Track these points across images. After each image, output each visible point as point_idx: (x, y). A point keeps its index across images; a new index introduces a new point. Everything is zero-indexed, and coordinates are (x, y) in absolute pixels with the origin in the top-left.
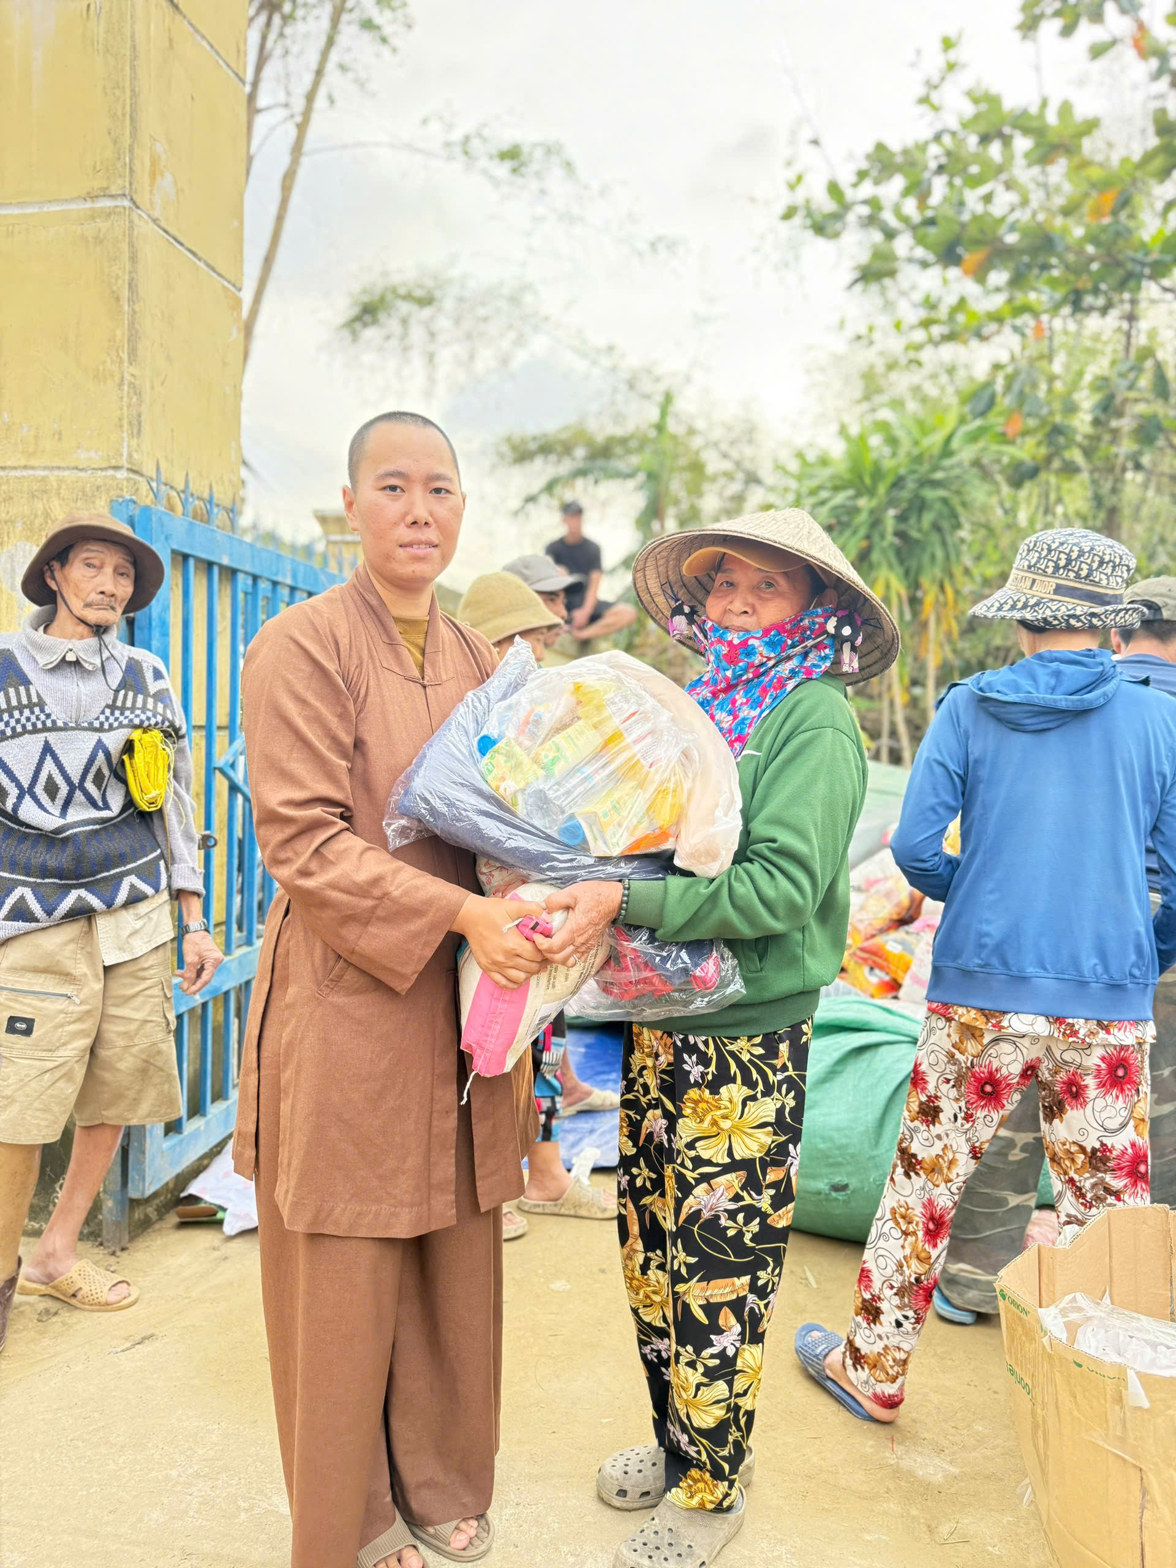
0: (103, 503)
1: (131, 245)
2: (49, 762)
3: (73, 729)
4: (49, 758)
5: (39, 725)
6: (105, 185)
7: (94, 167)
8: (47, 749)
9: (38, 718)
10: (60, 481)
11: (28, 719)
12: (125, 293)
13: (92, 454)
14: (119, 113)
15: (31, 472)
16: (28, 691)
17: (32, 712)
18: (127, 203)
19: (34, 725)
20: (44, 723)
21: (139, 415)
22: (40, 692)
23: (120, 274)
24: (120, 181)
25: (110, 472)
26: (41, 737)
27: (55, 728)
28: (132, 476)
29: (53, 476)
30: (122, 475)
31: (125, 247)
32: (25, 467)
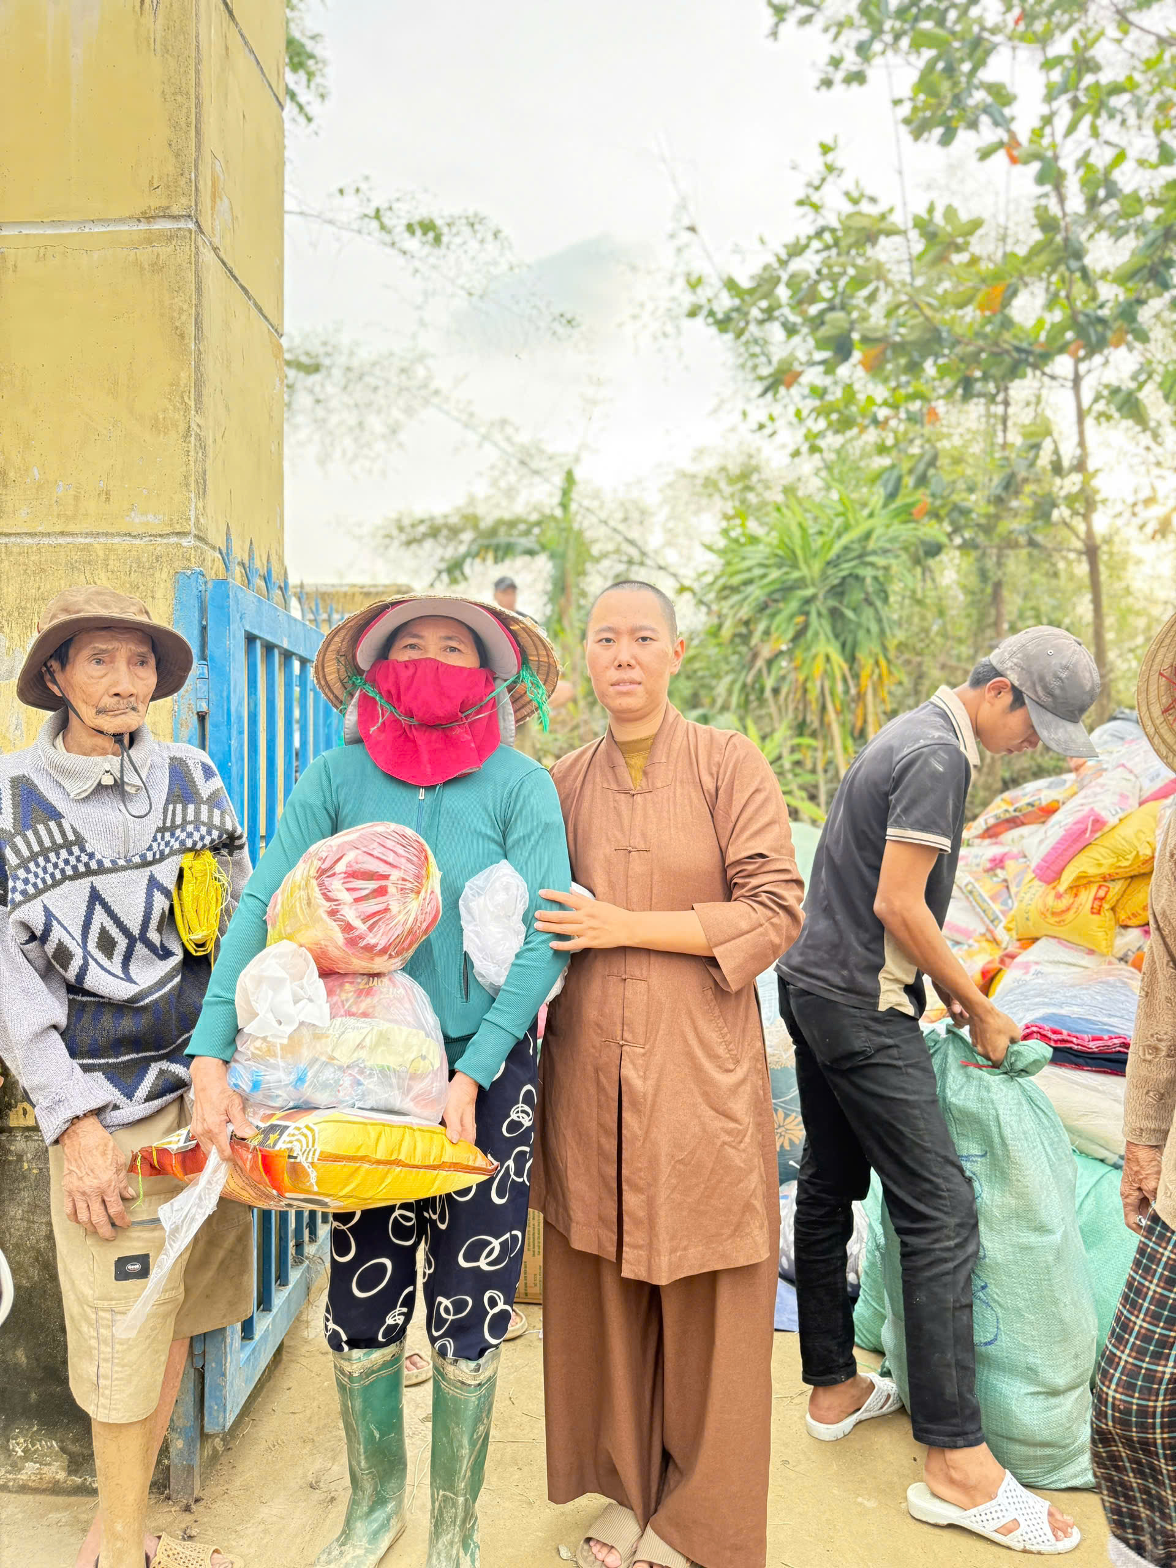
0: (164, 576)
1: (197, 275)
2: (99, 910)
3: (124, 868)
4: (98, 907)
5: (82, 868)
6: (164, 203)
7: (151, 183)
8: (95, 897)
9: (78, 859)
10: (109, 550)
11: (67, 862)
12: (191, 329)
13: (150, 517)
14: (182, 122)
15: (69, 540)
16: (60, 826)
17: (71, 853)
18: (191, 225)
19: (75, 868)
20: (87, 865)
21: (204, 473)
22: (76, 826)
23: (185, 307)
24: (184, 200)
25: (173, 540)
26: (85, 884)
27: (101, 870)
28: (198, 543)
29: (99, 544)
30: (187, 542)
31: (191, 276)
32: (62, 533)
